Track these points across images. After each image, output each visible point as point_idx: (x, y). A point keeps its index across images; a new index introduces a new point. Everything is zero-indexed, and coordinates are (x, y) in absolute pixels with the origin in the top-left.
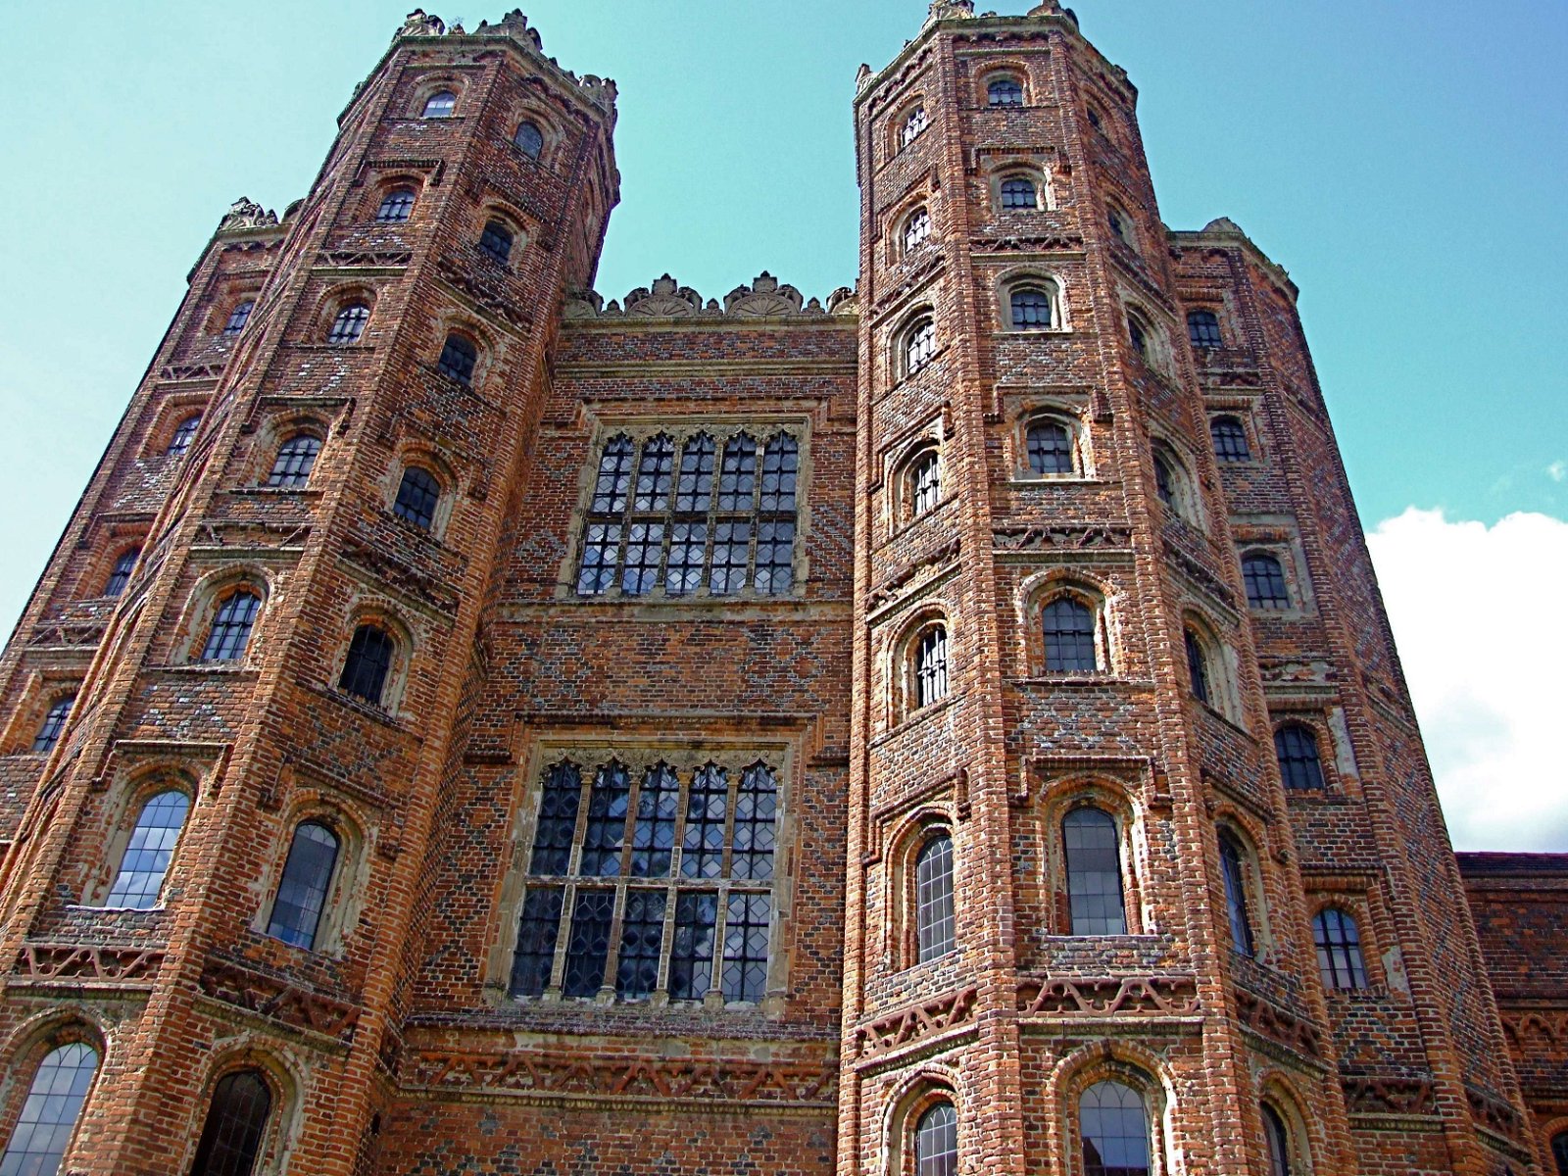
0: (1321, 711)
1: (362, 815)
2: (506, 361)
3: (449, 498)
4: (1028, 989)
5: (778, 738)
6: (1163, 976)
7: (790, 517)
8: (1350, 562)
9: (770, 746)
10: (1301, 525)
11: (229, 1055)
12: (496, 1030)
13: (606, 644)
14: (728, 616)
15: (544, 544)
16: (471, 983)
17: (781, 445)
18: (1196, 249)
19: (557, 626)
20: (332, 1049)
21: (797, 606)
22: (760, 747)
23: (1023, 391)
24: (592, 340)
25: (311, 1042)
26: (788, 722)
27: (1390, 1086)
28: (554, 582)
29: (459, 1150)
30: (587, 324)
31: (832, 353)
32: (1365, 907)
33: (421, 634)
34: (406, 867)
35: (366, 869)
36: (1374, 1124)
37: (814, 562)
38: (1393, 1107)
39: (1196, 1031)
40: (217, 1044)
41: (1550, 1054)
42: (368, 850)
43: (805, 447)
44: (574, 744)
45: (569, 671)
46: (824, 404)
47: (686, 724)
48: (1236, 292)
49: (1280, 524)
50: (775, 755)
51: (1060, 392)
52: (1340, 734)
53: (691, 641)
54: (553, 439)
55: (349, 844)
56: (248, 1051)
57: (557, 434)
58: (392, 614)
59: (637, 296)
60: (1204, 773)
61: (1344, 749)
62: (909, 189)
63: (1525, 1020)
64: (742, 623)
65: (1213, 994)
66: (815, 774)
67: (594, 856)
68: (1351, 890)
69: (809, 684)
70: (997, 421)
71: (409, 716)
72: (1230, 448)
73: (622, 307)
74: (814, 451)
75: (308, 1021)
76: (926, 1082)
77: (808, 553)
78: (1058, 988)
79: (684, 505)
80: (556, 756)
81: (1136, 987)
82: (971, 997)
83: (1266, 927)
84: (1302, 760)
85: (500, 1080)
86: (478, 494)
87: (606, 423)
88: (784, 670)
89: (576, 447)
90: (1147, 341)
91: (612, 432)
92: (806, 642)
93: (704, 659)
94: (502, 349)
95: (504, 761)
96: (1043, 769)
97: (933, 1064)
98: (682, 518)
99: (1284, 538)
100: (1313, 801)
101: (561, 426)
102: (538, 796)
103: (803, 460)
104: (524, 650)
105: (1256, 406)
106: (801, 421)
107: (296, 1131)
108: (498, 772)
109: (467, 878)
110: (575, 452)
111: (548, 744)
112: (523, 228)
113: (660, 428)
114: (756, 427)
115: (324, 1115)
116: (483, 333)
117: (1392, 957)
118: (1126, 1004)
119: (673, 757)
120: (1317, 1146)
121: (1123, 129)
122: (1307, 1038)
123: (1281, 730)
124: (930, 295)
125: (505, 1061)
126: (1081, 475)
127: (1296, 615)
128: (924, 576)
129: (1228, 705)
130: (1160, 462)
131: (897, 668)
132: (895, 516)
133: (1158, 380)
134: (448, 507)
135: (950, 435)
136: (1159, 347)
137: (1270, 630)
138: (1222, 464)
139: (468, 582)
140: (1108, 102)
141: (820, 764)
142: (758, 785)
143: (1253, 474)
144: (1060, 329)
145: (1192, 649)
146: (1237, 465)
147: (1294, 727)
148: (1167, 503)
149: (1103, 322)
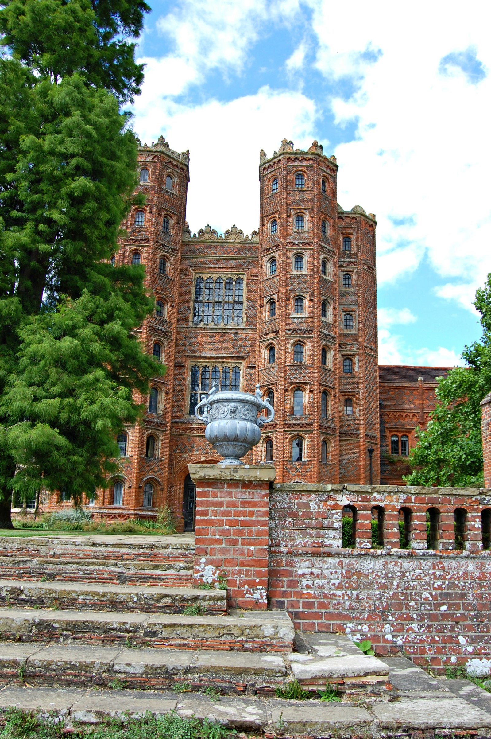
0: (354, 356)
1: (161, 386)
2: (173, 265)
3: (166, 307)
4: (285, 424)
5: (240, 361)
6: (308, 423)
7: (242, 303)
8: (371, 313)
9: (238, 363)
10: (359, 308)
11: (148, 434)
12: (189, 423)
13: (202, 338)
14: (229, 331)
15: (185, 309)
16: (182, 414)
17: (239, 281)
18: (349, 217)
19: (191, 332)
20: (163, 431)
21: (243, 329)
22: (236, 363)
23: (295, 292)
24: (190, 247)
25: (160, 430)
26: (243, 358)
27: (352, 434)
28: (189, 321)
29: (184, 445)
30: (189, 242)
31: (252, 254)
32: (355, 399)
33: (166, 344)
34: (170, 395)
35: (164, 397)
36: (347, 440)
37: (247, 317)
38: (352, 437)
39: (312, 432)
40: (147, 433)
41: (395, 421)
42: (163, 393)
43: (245, 282)
44: (197, 362)
45: (194, 344)
46: (250, 270)
47: (221, 358)
48: (357, 233)
49: (354, 308)
50: (239, 365)
51: (303, 292)
52: (357, 362)
53: (221, 337)
54: (183, 278)
55: (159, 392)
56: (151, 433)
57: (184, 277)
58: (160, 341)
59: (201, 231)
60: (320, 384)
61: (357, 365)
62: (273, 213)
63: (391, 414)
64: (232, 333)
65: (316, 425)
66: (248, 370)
67: (203, 387)
68: (353, 396)
69: (246, 348)
70: (288, 300)
71: (166, 363)
72: (347, 283)
73: (197, 236)
74: (247, 284)
75: (159, 427)
76: (268, 437)
77: (246, 314)
78: (290, 424)
79: (217, 299)
80: (194, 364)
81: (303, 424)
82: (276, 424)
83: (330, 409)
84: (349, 366)
85: (190, 432)
86: (172, 306)
87: (196, 273)
88: (241, 345)
89: (189, 281)
90: (327, 266)
91: (198, 276)
92: (246, 338)
93: (224, 342)
94: (172, 261)
95: (183, 366)
96: (291, 383)
97: (269, 434)
98: (216, 302)
99: (354, 311)
100: (348, 377)
101: (185, 274)
102: (191, 373)
103: (244, 285)
104: (184, 339)
105: (355, 271)
106: (244, 274)
107: (160, 446)
108: (182, 369)
109: (179, 392)
110: (190, 283)
111: (191, 362)
112: (171, 218)
113: (210, 275)
114: (234, 276)
115: (164, 442)
116: (167, 258)
117: (357, 410)
118: (301, 427)
119: (218, 365)
120: (332, 447)
121: (332, 185)
122: (334, 430)
123: (345, 360)
124: (276, 255)
125: (190, 428)
126: (305, 314)
127: (353, 332)
128: (271, 335)
129: (330, 364)
130: (324, 304)
131: (265, 354)
132: (266, 315)
133: (327, 281)
134: (166, 310)
135: (278, 301)
136: (330, 268)
137: (347, 336)
138: (344, 289)
139: (173, 329)
140: (329, 177)
141: (249, 367)
142: (236, 371)
143: (350, 293)
144: (305, 271)
145: (324, 352)
146: (348, 289)
147: (348, 359)
148: (324, 315)
149: (314, 271)
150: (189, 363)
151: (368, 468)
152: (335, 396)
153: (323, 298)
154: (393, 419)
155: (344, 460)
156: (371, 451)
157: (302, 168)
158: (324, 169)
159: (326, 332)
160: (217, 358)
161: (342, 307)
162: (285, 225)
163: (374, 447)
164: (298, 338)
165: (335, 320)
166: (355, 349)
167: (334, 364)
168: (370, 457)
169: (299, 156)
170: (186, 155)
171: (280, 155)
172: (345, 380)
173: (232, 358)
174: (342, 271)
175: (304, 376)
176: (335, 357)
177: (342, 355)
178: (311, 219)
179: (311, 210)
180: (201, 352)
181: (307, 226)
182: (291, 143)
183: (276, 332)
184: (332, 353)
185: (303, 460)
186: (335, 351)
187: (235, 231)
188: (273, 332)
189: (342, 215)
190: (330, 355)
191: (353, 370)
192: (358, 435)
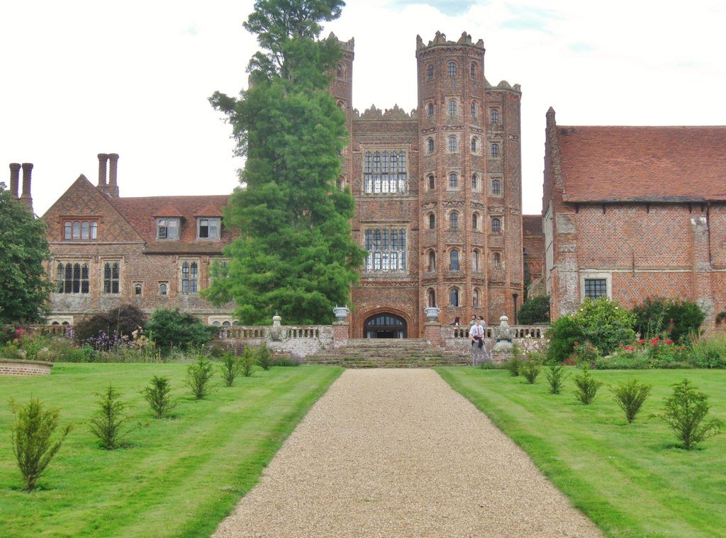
0: (500, 217)
4: (444, 278)
6: (462, 277)
7: (405, 174)
8: (516, 177)
9: (404, 226)
10: (504, 175)
12: (365, 278)
13: (373, 206)
14: (395, 200)
15: (357, 181)
16: (360, 270)
17: (402, 155)
18: (496, 92)
22: (402, 226)
23: (450, 169)
24: (359, 125)
26: (408, 222)
27: (499, 282)
28: (361, 192)
29: (362, 295)
30: (357, 121)
32: (502, 253)
36: (495, 288)
37: (410, 187)
38: (499, 285)
39: (465, 284)
41: (539, 268)
43: (407, 155)
44: (370, 226)
45: (367, 211)
46: (411, 144)
47: (390, 222)
48: (503, 106)
49: (501, 175)
50: (405, 228)
51: (456, 169)
52: (503, 222)
54: (355, 154)
59: (367, 111)
60: (471, 245)
61: (503, 225)
62: (430, 98)
63: (535, 262)
65: (468, 278)
66: (413, 232)
67: (376, 247)
68: (500, 251)
69: (410, 214)
72: (495, 152)
73: (364, 115)
74: (409, 157)
76: (431, 288)
77: (409, 184)
78: (448, 278)
79: (384, 171)
80: (367, 228)
81: (458, 278)
82: (437, 279)
83: (480, 265)
84: (496, 225)
85: (367, 285)
87: (365, 149)
88: (406, 211)
89: (360, 157)
90: (476, 144)
91: (366, 151)
92: (409, 205)
93: (391, 209)
95: (359, 230)
96: (449, 245)
97: (432, 286)
98: (383, 174)
99: (501, 178)
100: (496, 235)
101: (356, 151)
102: (365, 236)
103: (406, 159)
104: (358, 208)
105: (501, 142)
106: (406, 148)
108: (358, 233)
111: (365, 226)
112: (343, 103)
113: (377, 150)
114: (397, 150)
117: (503, 263)
118: (456, 281)
119: (387, 228)
120: (482, 295)
121: (480, 68)
122: (483, 281)
123: (493, 220)
124: (434, 136)
125: (367, 282)
126: (458, 188)
127: (500, 196)
128: (431, 205)
129: (479, 227)
130: (474, 178)
131: (427, 220)
132: (426, 187)
133: (476, 158)
135: (436, 177)
136: (478, 144)
137: (495, 199)
138: (492, 158)
140: (477, 61)
141: (413, 230)
142: (402, 233)
143: (497, 162)
144: (458, 151)
145: (475, 218)
146: (495, 159)
147: (496, 219)
148: (474, 187)
149: (465, 150)
150: (363, 228)
151: (513, 310)
152: (484, 253)
153: (472, 173)
154: (537, 267)
155: (492, 304)
156: (515, 296)
157: (454, 58)
158: (473, 56)
159: (476, 201)
160: (386, 222)
161: (490, 174)
162: (440, 111)
163: (518, 292)
164: (453, 208)
165: (483, 190)
166: (501, 211)
167: (484, 227)
168: (515, 301)
169: (450, 47)
170: (352, 43)
171: (434, 46)
172: (493, 238)
173: (398, 222)
174: (491, 142)
175: (458, 240)
176: (484, 221)
177: (491, 217)
178: (461, 104)
179: (462, 97)
180: (372, 218)
181: (458, 110)
182: (443, 35)
183: (435, 203)
184: (481, 217)
185: (459, 306)
186: (484, 216)
187: (397, 111)
188: (433, 203)
189: (488, 90)
190: (480, 220)
191: (500, 229)
192: (504, 284)
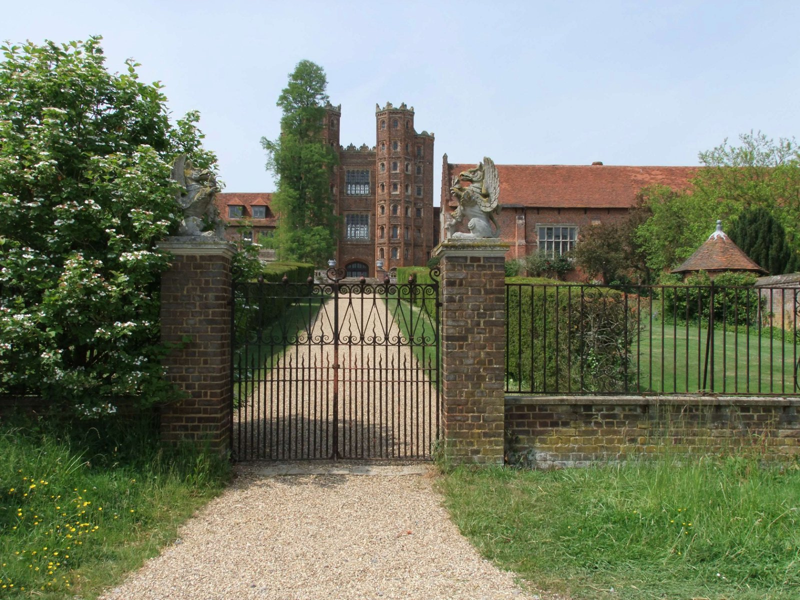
0: (421, 208)
4: (389, 243)
5: (368, 212)
6: (399, 242)
7: (368, 183)
8: (430, 186)
10: (424, 185)
12: (346, 242)
13: (351, 201)
14: (363, 198)
15: (342, 187)
16: (343, 237)
17: (367, 172)
18: (420, 137)
19: (345, 199)
21: (370, 197)
23: (393, 182)
24: (343, 155)
26: (370, 211)
27: (420, 245)
28: (344, 193)
29: (344, 251)
30: (342, 152)
31: (373, 160)
32: (421, 229)
34: (338, 229)
37: (371, 190)
39: (401, 246)
43: (370, 173)
44: (349, 212)
45: (348, 205)
46: (372, 167)
47: (360, 211)
48: (424, 146)
49: (422, 185)
50: (368, 214)
52: (422, 211)
54: (341, 172)
59: (347, 147)
60: (405, 224)
61: (422, 213)
62: (383, 141)
65: (403, 243)
68: (420, 227)
69: (371, 206)
70: (390, 185)
72: (418, 173)
73: (346, 149)
78: (392, 243)
79: (357, 181)
80: (348, 214)
81: (397, 243)
82: (385, 243)
83: (409, 235)
84: (419, 213)
85: (347, 246)
87: (346, 168)
88: (369, 204)
89: (344, 173)
90: (408, 167)
91: (347, 170)
92: (371, 201)
93: (361, 203)
95: (343, 215)
96: (392, 225)
97: (382, 247)
98: (357, 183)
100: (418, 219)
101: (342, 170)
102: (346, 218)
104: (342, 202)
105: (423, 166)
106: (369, 169)
109: (341, 227)
113: (353, 169)
114: (364, 170)
117: (422, 234)
119: (359, 214)
120: (410, 252)
121: (411, 123)
122: (411, 244)
124: (385, 163)
125: (347, 244)
126: (398, 193)
127: (421, 197)
128: (383, 202)
129: (409, 214)
130: (407, 187)
131: (380, 210)
133: (408, 175)
134: (335, 189)
135: (386, 185)
136: (410, 167)
137: (418, 199)
138: (417, 175)
139: (338, 198)
140: (410, 120)
141: (373, 215)
142: (367, 217)
143: (419, 178)
144: (398, 171)
145: (407, 209)
146: (419, 176)
147: (418, 210)
148: (407, 191)
149: (402, 171)
150: (346, 213)
151: (427, 261)
152: (412, 229)
153: (406, 183)
157: (397, 117)
158: (408, 117)
159: (408, 200)
160: (358, 211)
161: (416, 184)
162: (389, 149)
163: (430, 251)
164: (395, 204)
165: (412, 193)
166: (421, 205)
169: (395, 112)
170: (340, 107)
171: (386, 110)
172: (416, 220)
173: (365, 211)
174: (417, 166)
175: (397, 221)
177: (416, 208)
178: (401, 144)
179: (401, 140)
180: (350, 208)
181: (399, 149)
182: (391, 104)
183: (385, 201)
185: (397, 258)
186: (412, 208)
187: (364, 147)
189: (416, 136)
190: (410, 210)
191: (420, 215)
192: (422, 246)
